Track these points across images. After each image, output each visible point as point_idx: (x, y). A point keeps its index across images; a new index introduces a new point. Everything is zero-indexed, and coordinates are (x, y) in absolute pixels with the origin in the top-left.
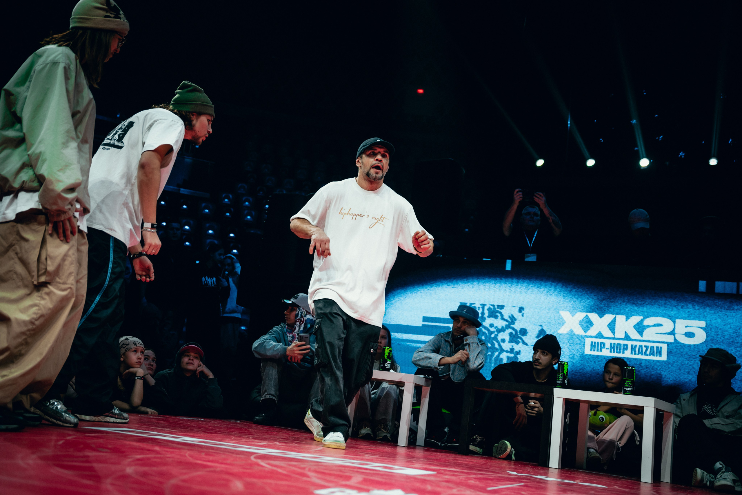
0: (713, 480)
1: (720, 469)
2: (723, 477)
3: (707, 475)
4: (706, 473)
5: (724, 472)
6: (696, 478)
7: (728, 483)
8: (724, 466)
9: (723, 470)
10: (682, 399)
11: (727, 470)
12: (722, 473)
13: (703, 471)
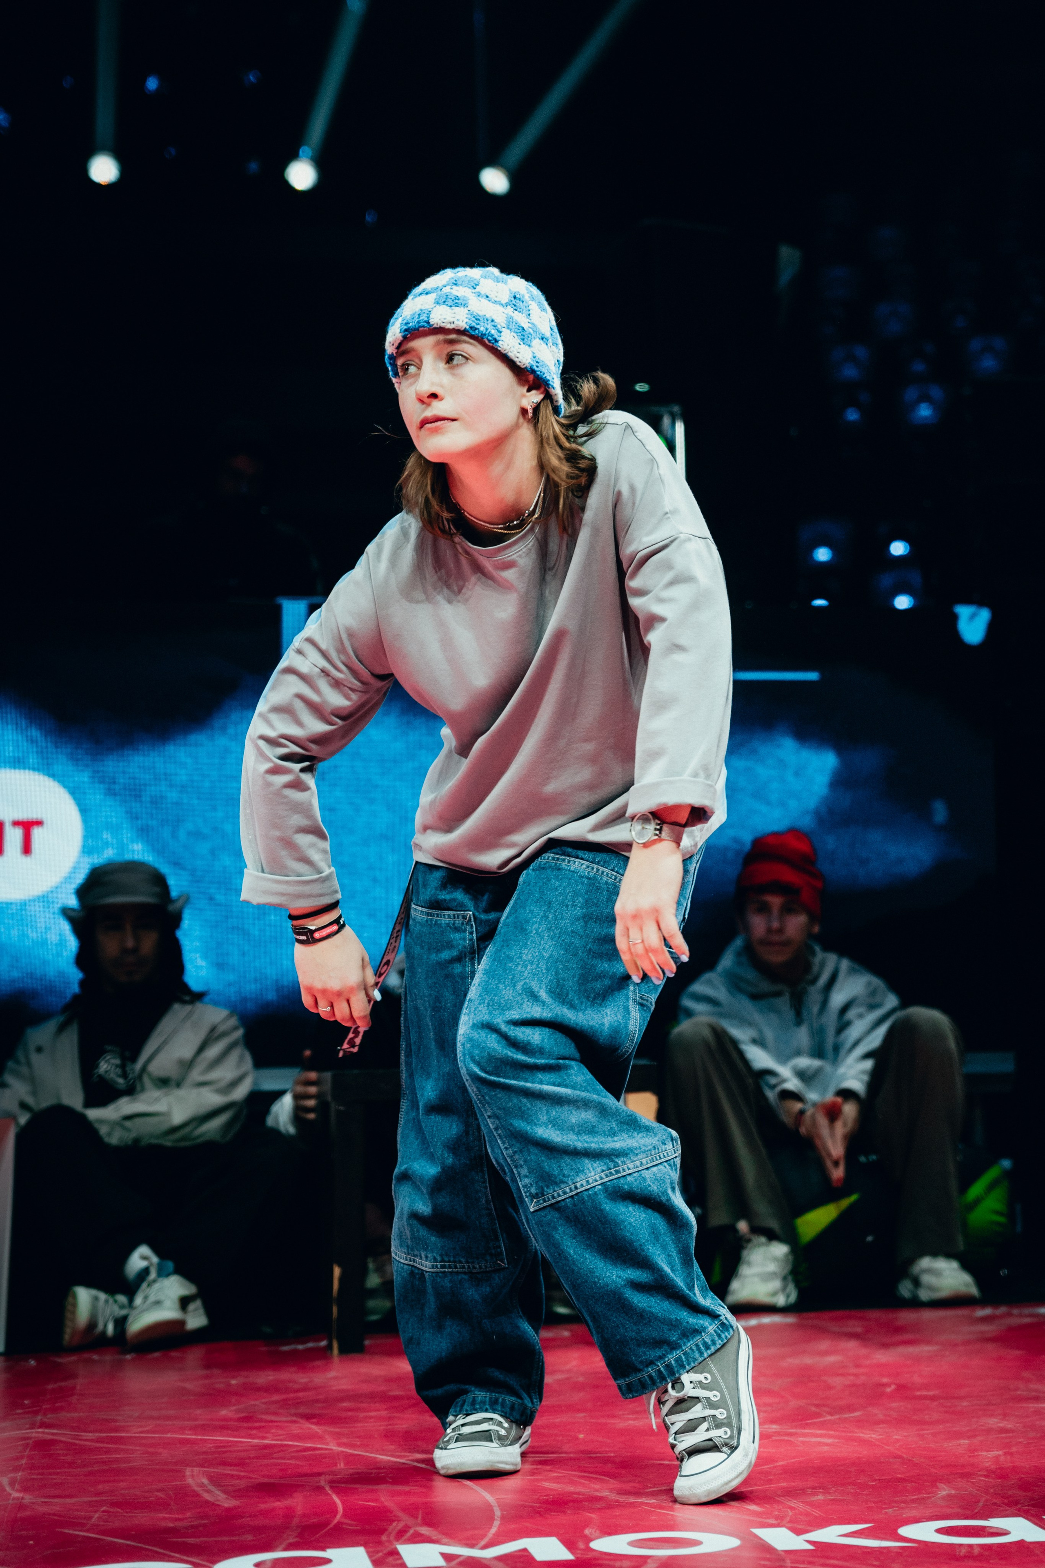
0: (124, 1312)
1: (145, 1272)
2: (152, 1299)
3: (107, 1302)
4: (102, 1296)
5: (154, 1281)
6: (73, 1320)
7: (168, 1313)
8: (155, 1259)
9: (153, 1275)
10: (32, 1047)
11: (162, 1273)
12: (149, 1285)
13: (94, 1292)
